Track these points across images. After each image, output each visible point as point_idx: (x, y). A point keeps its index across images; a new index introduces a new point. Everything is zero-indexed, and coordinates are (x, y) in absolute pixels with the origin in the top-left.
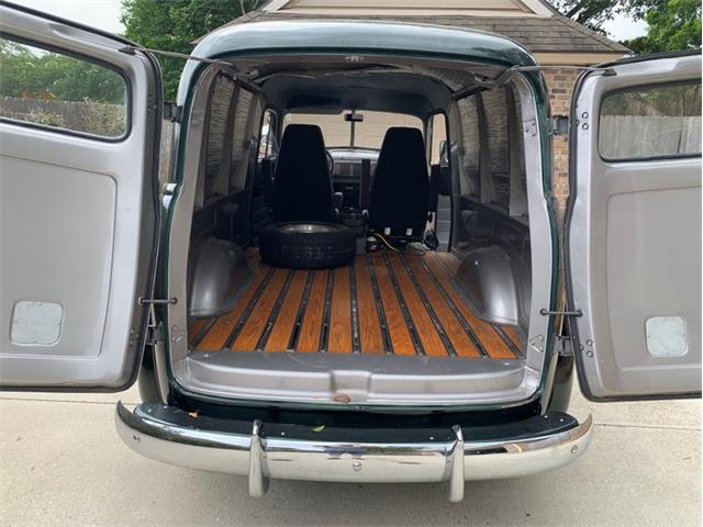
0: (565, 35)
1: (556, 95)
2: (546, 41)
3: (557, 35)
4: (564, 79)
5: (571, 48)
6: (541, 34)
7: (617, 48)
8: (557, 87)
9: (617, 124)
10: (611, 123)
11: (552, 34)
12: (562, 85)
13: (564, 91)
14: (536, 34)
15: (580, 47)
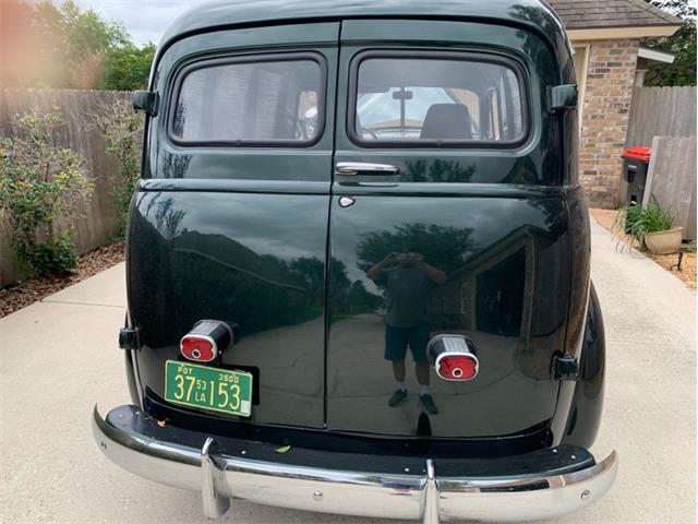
0: (622, 10)
1: (612, 68)
2: (601, 17)
3: (613, 10)
4: (620, 52)
5: (626, 22)
6: (597, 10)
7: (672, 21)
8: (612, 61)
9: (675, 96)
10: (668, 94)
11: (608, 10)
12: (617, 59)
13: (620, 65)
14: (592, 11)
15: (635, 22)
